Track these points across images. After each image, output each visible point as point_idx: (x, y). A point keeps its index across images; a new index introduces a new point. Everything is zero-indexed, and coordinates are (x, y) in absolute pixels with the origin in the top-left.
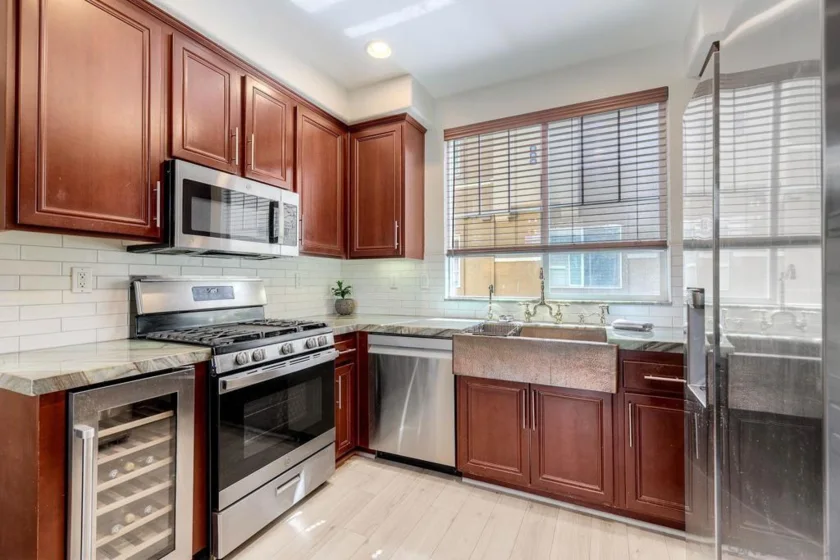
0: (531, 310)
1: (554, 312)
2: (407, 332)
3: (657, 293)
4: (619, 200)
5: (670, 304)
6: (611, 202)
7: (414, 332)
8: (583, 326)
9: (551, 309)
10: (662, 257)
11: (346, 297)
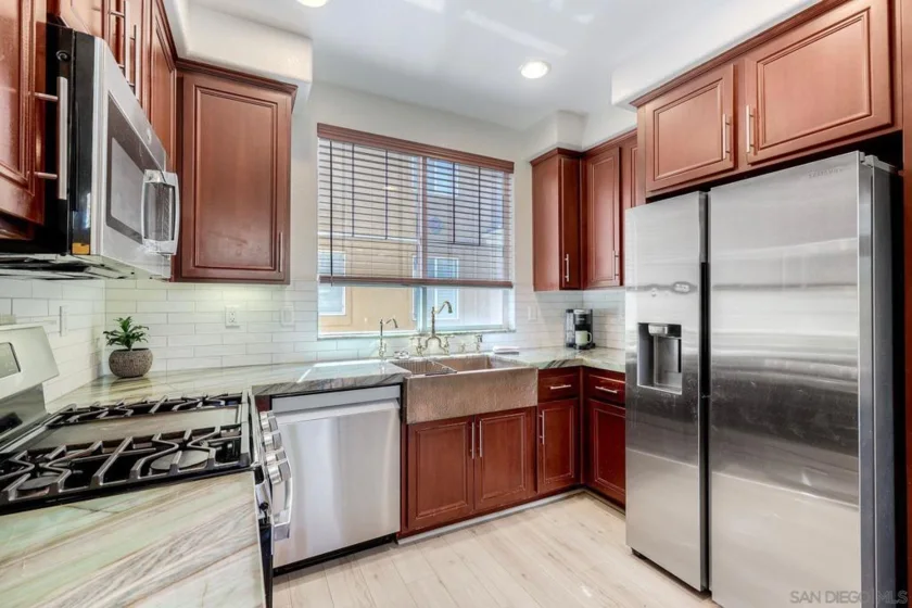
0: (423, 344)
1: (443, 343)
2: (340, 386)
3: (501, 323)
4: (479, 245)
5: (514, 331)
6: (473, 245)
7: (350, 383)
8: (463, 356)
9: (440, 341)
10: (506, 295)
11: (136, 345)
